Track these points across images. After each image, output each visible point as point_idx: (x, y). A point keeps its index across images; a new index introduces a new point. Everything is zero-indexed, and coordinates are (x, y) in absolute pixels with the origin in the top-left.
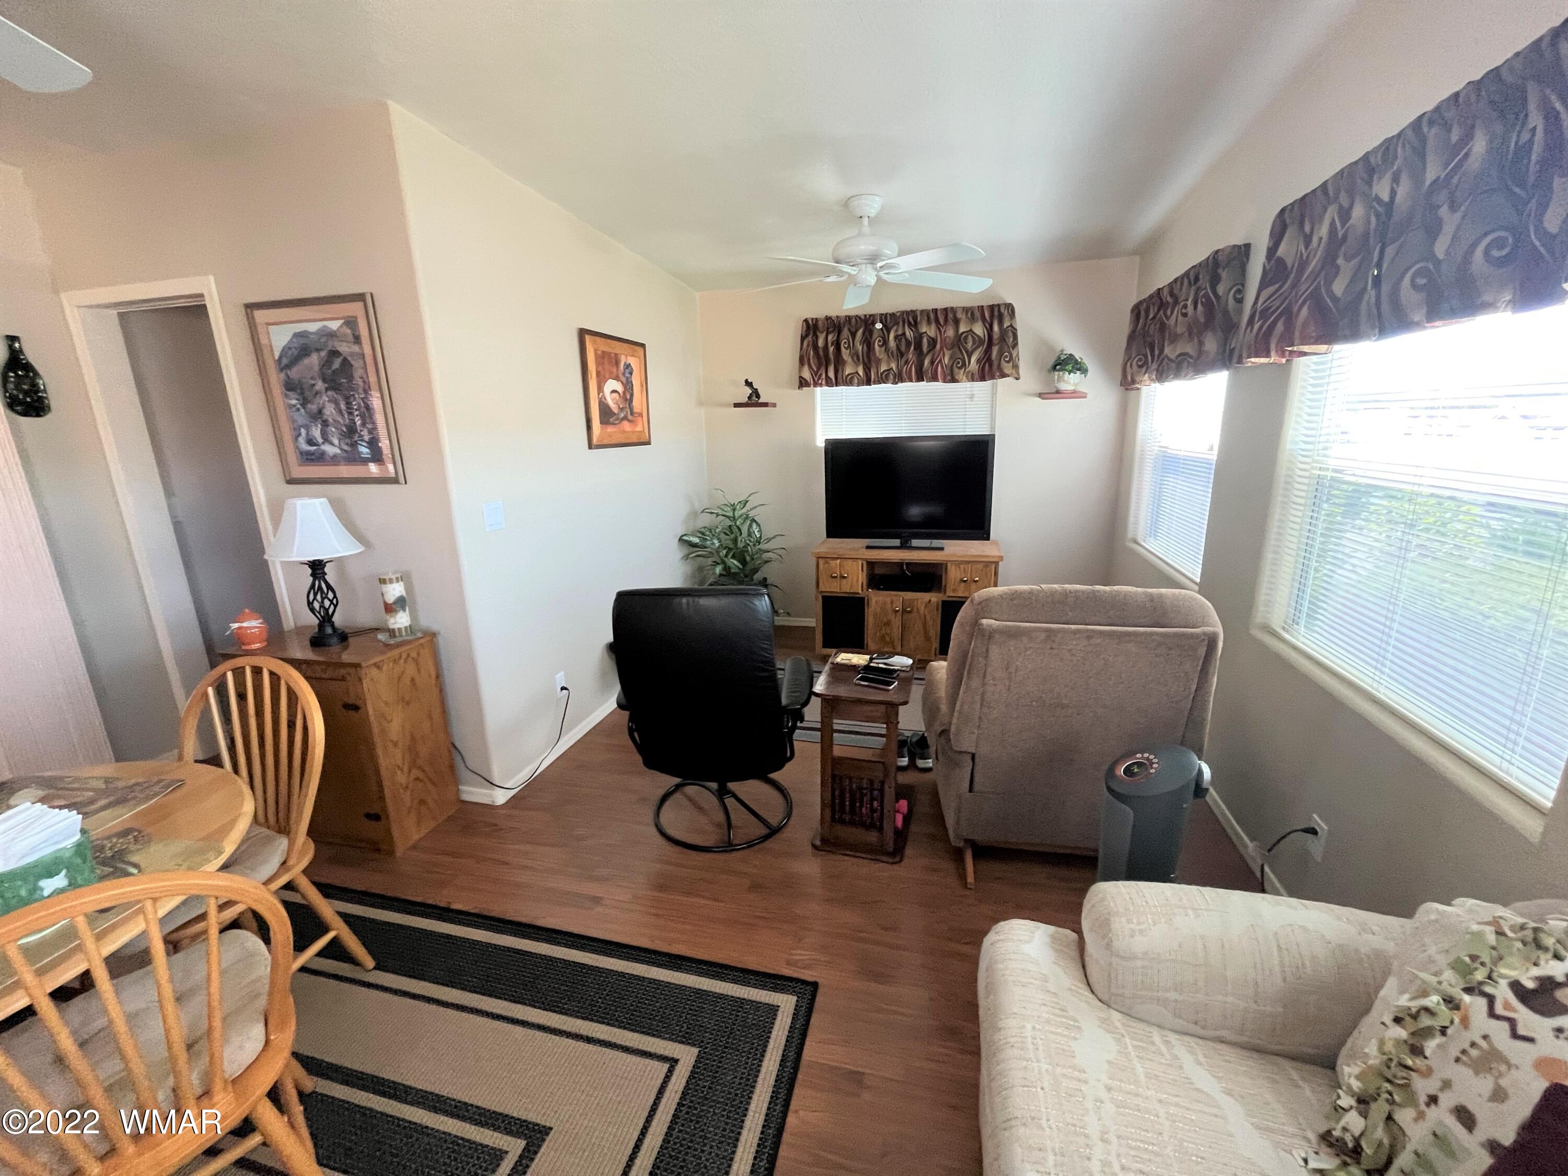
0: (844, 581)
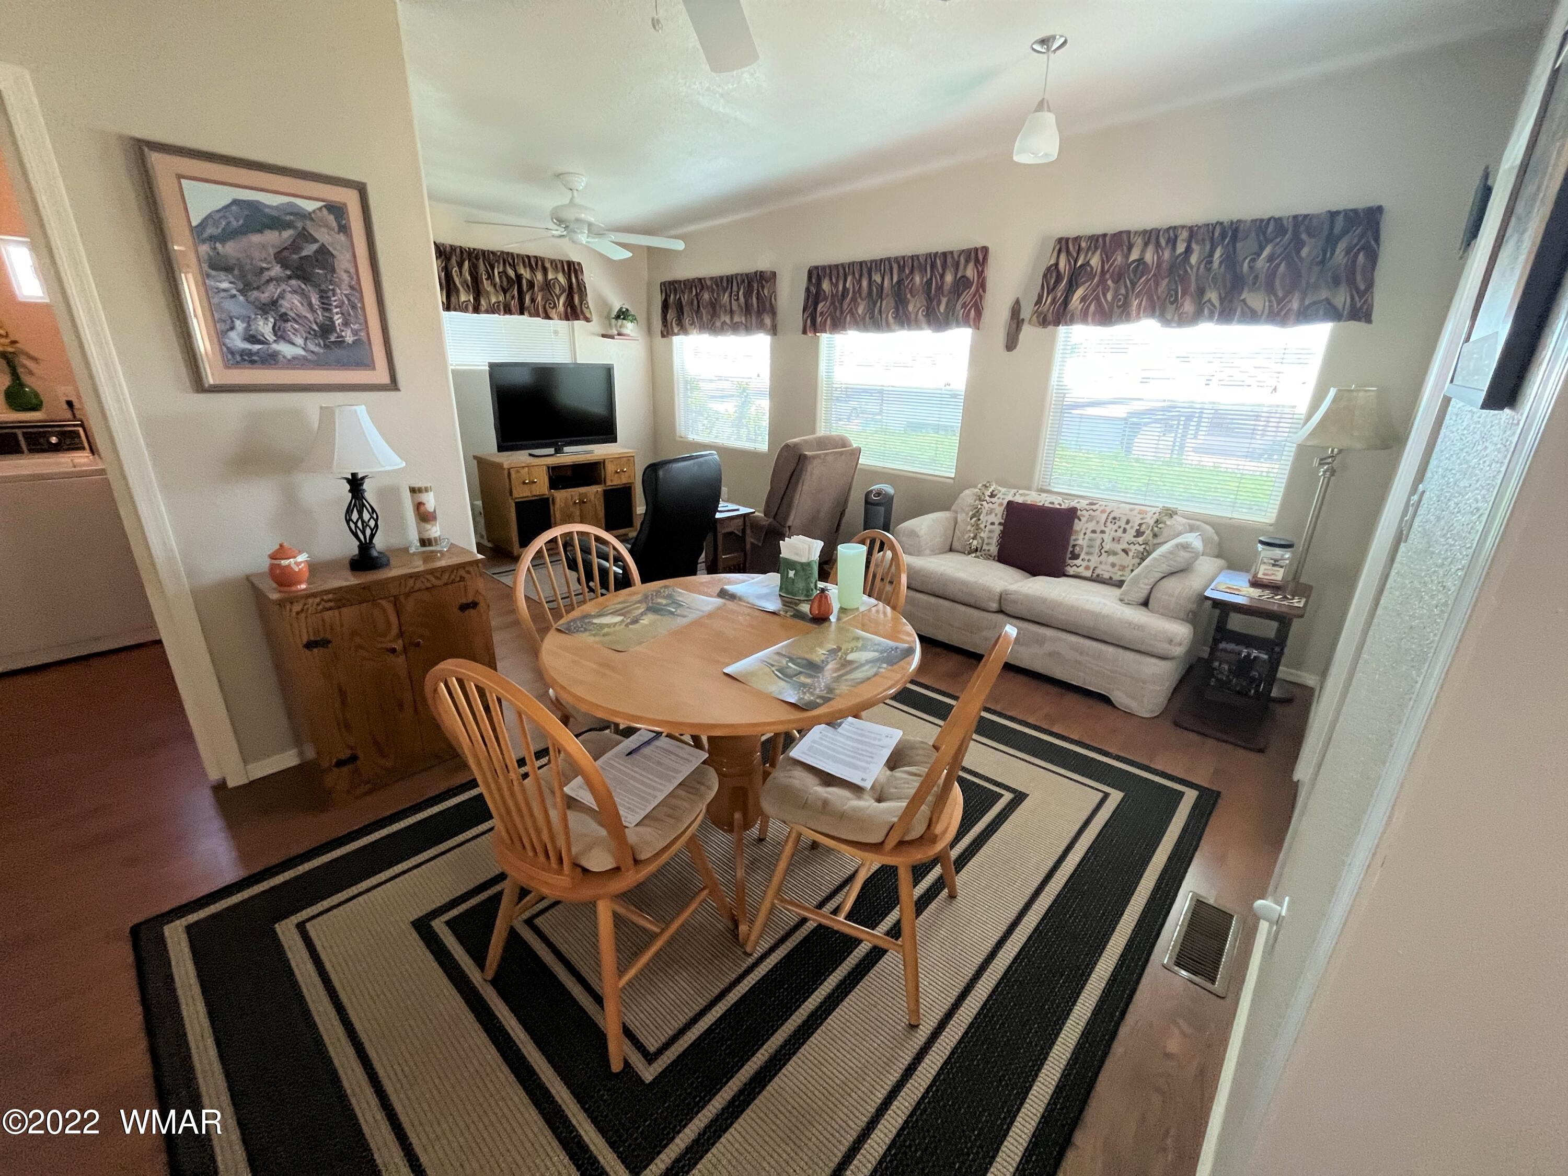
0: (534, 485)
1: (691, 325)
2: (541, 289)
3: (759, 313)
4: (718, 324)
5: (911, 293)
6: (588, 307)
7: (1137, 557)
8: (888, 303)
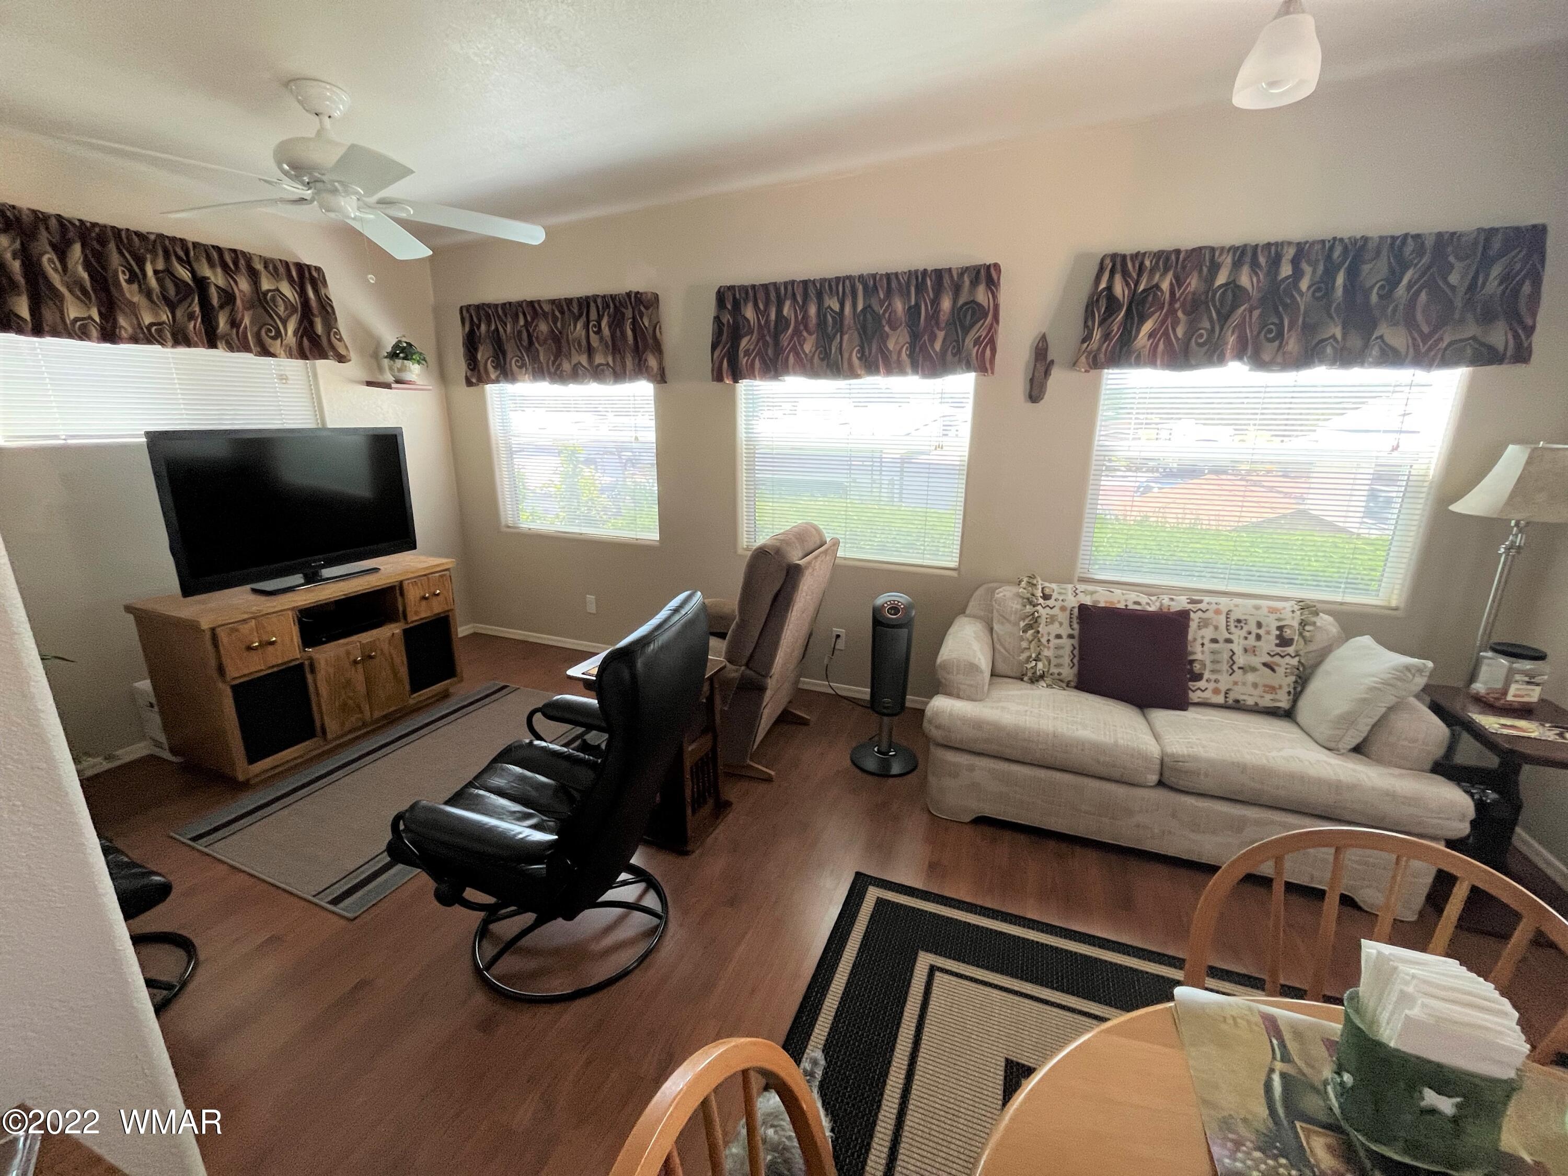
0: (270, 648)
1: (520, 367)
2: (250, 306)
3: (639, 352)
4: (566, 366)
5: (889, 322)
6: (340, 340)
7: (1292, 674)
8: (849, 340)
